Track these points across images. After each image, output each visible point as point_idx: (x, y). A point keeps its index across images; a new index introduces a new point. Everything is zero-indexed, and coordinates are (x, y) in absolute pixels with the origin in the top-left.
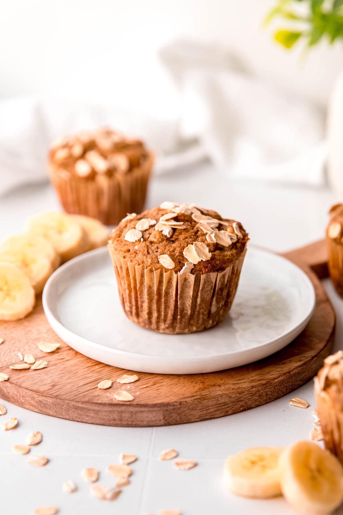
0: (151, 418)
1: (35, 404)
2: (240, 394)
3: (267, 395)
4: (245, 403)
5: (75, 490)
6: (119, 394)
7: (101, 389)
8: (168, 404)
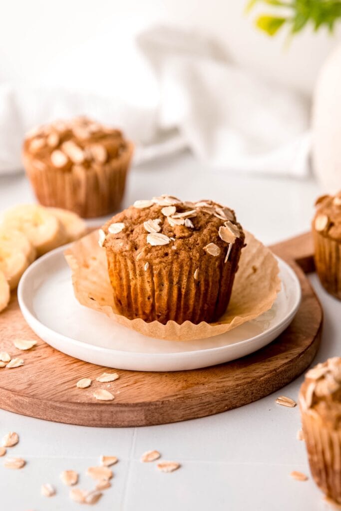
0: (132, 418)
1: (11, 403)
2: (225, 392)
3: (252, 393)
4: (230, 402)
5: (53, 494)
6: (99, 393)
7: (79, 388)
8: (150, 404)
